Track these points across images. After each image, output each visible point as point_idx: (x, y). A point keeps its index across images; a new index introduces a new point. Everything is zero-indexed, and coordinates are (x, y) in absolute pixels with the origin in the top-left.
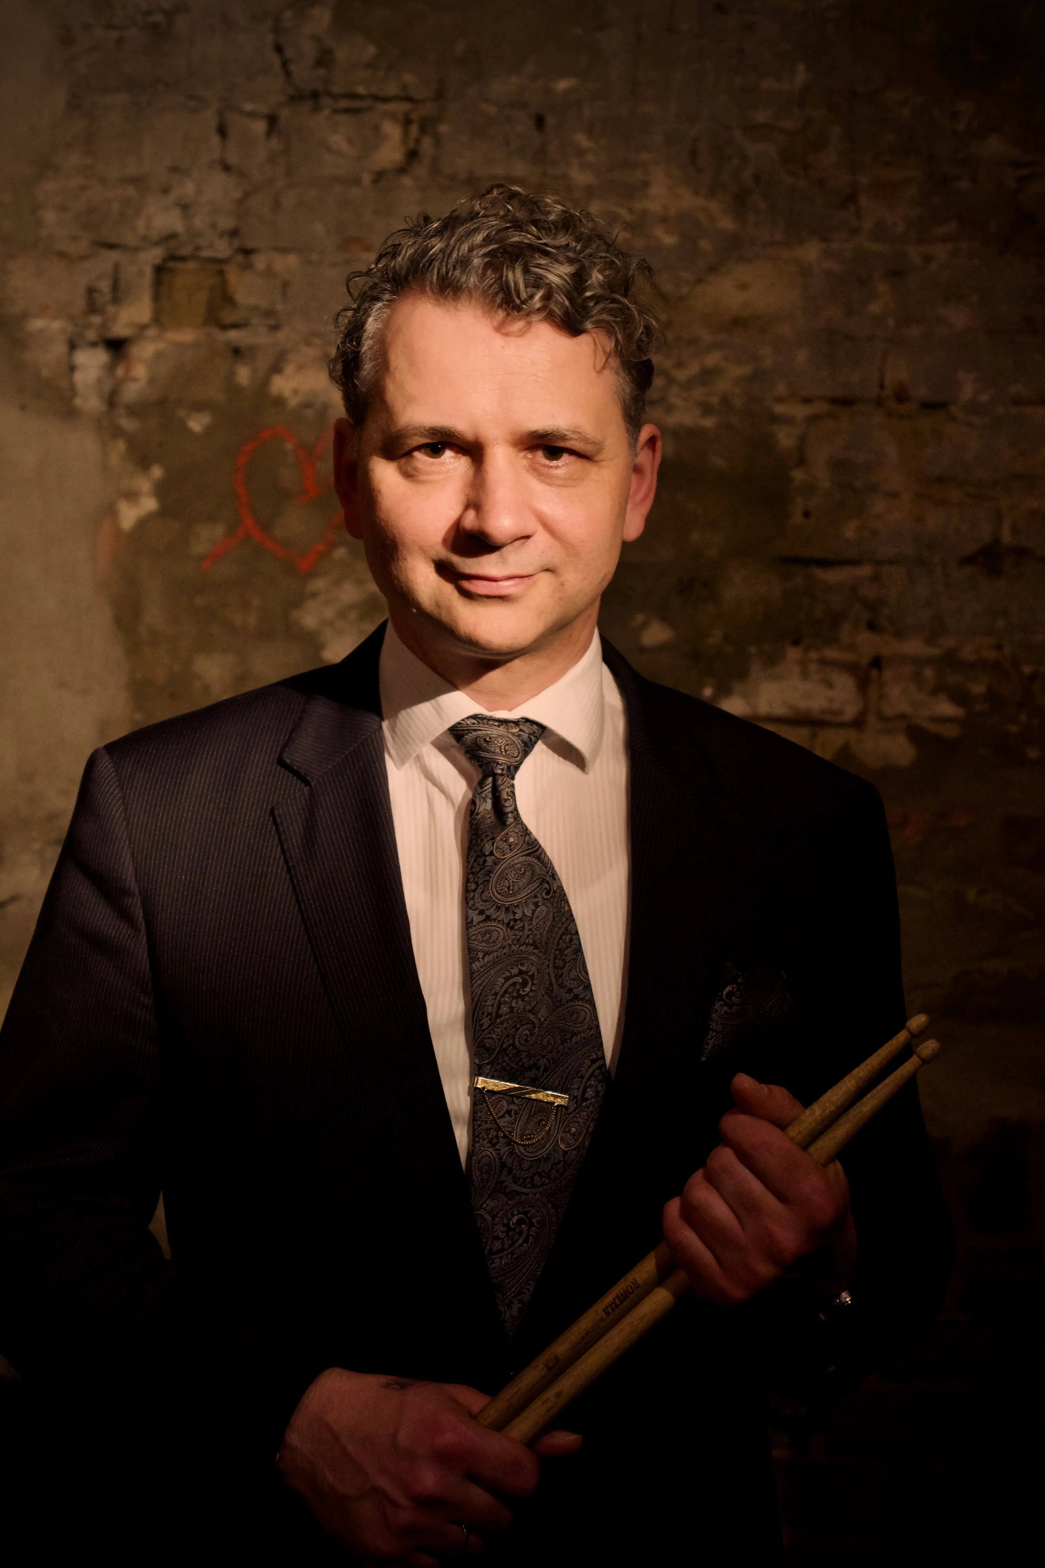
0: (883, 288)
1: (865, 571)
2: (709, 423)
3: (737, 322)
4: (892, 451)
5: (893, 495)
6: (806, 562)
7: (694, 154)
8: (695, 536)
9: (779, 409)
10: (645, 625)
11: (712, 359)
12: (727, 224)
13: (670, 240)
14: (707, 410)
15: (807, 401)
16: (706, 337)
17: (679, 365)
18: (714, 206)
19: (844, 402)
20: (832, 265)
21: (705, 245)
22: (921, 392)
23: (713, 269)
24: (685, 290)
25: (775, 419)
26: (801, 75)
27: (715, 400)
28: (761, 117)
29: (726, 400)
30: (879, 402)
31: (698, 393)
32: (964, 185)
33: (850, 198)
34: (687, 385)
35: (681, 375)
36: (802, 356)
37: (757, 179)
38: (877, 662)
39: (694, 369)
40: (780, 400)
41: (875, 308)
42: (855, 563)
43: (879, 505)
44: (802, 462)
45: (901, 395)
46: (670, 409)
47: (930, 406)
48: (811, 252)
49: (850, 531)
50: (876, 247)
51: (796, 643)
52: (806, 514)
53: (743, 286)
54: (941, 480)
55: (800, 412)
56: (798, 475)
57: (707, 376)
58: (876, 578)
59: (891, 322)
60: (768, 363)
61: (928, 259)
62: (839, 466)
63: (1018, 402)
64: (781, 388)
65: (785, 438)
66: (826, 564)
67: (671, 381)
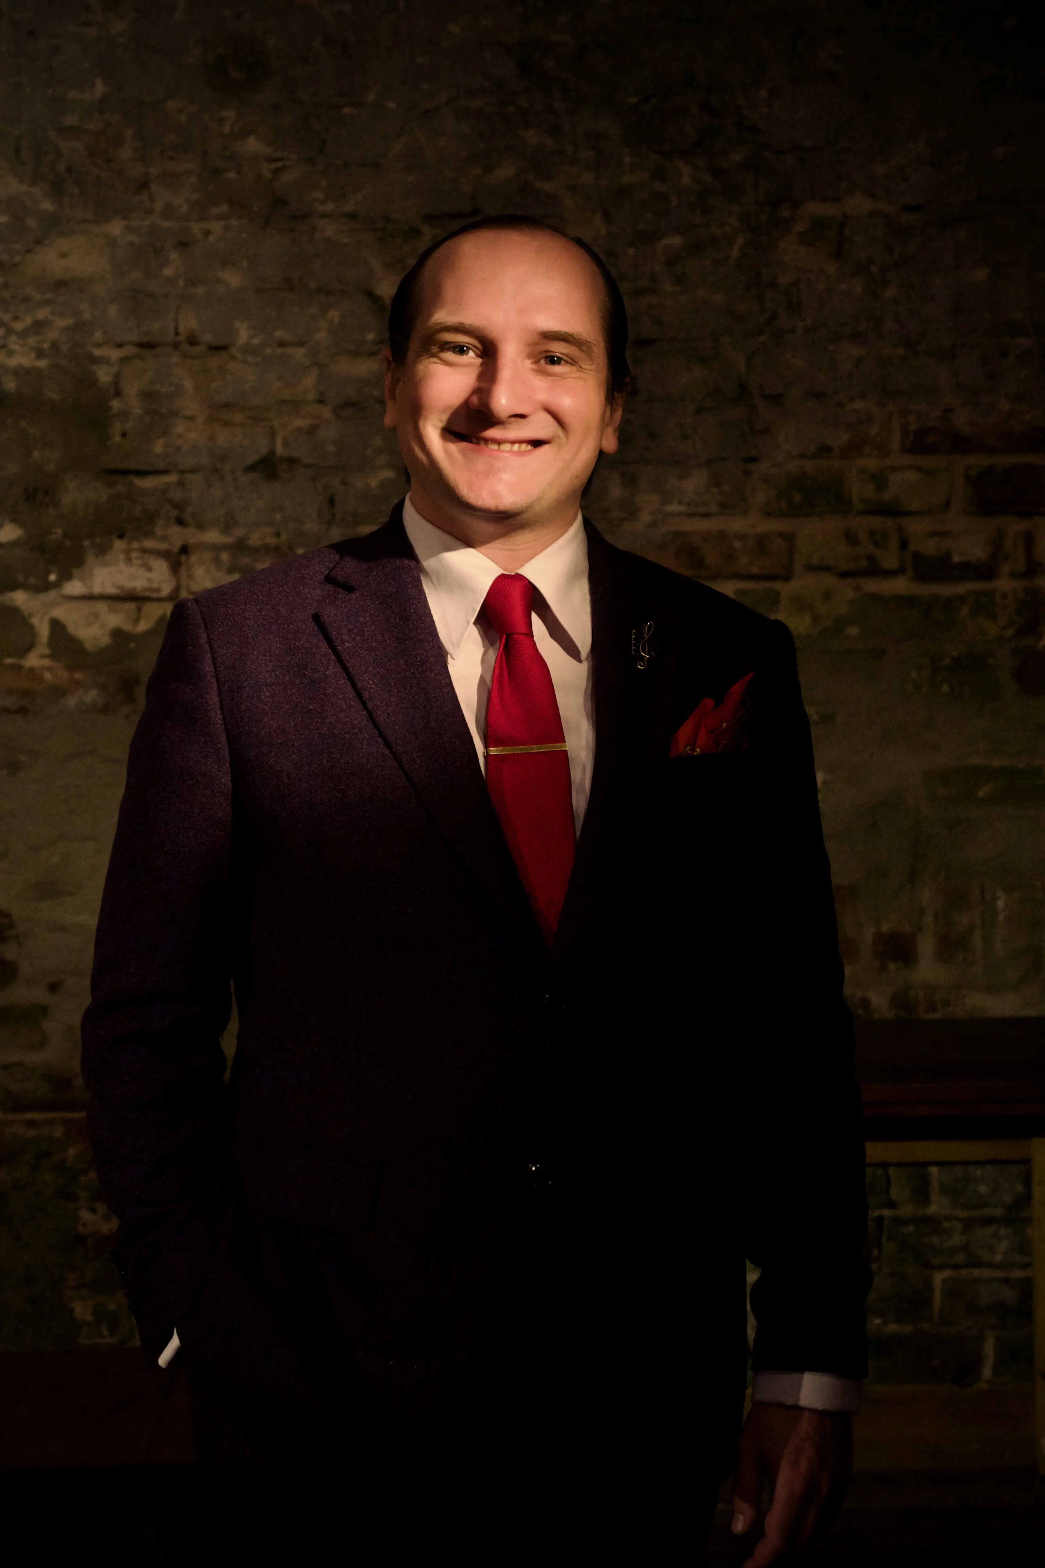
0: (174, 256)
1: (172, 478)
2: (42, 364)
3: (61, 284)
4: (188, 384)
5: (192, 418)
6: (126, 472)
7: (18, 150)
8: (36, 454)
9: (98, 352)
10: (2, 526)
11: (42, 313)
12: (47, 206)
13: (3, 219)
14: (40, 354)
15: (120, 346)
16: (37, 296)
17: (16, 318)
18: (36, 191)
19: (149, 346)
20: (132, 238)
21: (31, 222)
22: (208, 338)
23: (39, 242)
24: (17, 259)
25: (94, 360)
26: (100, 88)
27: (46, 346)
28: (70, 120)
29: (55, 346)
30: (176, 346)
31: (32, 341)
32: (232, 175)
33: (143, 186)
34: (23, 335)
35: (18, 326)
36: (113, 310)
37: (69, 170)
38: (185, 550)
39: (28, 321)
40: (98, 345)
41: (168, 272)
42: (165, 472)
43: (180, 427)
44: (118, 393)
45: (193, 340)
46: (11, 353)
47: (217, 349)
48: (116, 228)
49: (158, 447)
50: (166, 224)
51: (121, 536)
52: (124, 435)
53: (64, 255)
54: (227, 406)
55: (114, 354)
56: (115, 404)
57: (38, 326)
58: (181, 484)
59: (181, 282)
60: (87, 316)
61: (207, 233)
62: (148, 396)
63: (282, 344)
64: (98, 336)
65: (104, 375)
66: (141, 474)
67: (10, 331)
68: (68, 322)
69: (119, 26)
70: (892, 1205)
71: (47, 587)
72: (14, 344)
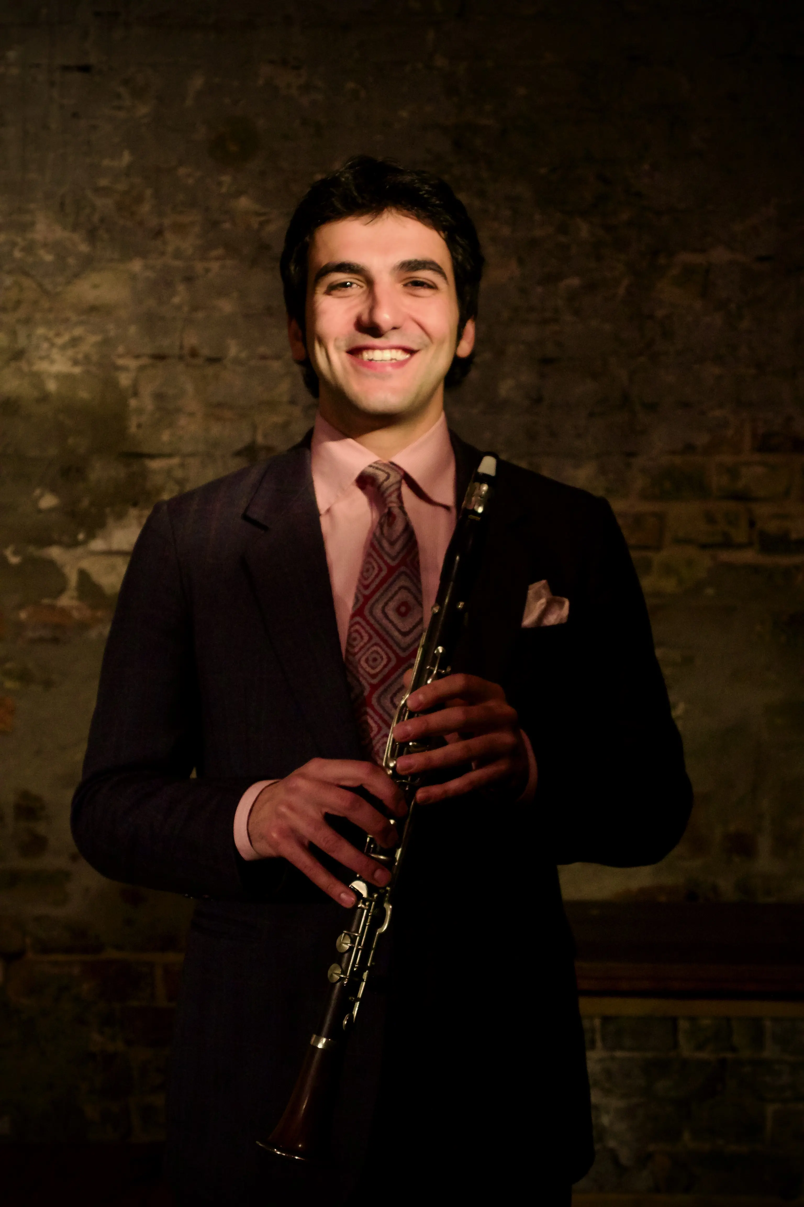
0: (181, 288)
1: (175, 461)
2: (77, 370)
3: (93, 309)
4: (190, 388)
5: (192, 414)
6: (140, 456)
7: (62, 205)
8: (71, 441)
9: (120, 362)
10: (41, 496)
11: (78, 331)
12: (84, 248)
13: (49, 258)
14: (76, 362)
15: (137, 357)
16: (74, 318)
17: (58, 335)
18: (76, 237)
19: (159, 357)
20: (149, 274)
21: (71, 261)
22: (206, 351)
23: (76, 276)
24: (59, 289)
25: (118, 368)
26: (126, 158)
27: (80, 356)
28: (103, 182)
29: (87, 357)
30: (181, 358)
31: (70, 352)
32: (227, 226)
33: (159, 233)
34: (63, 348)
35: (60, 341)
36: (133, 330)
37: (102, 220)
39: (66, 338)
40: (120, 356)
41: (176, 300)
42: (170, 456)
43: (183, 421)
44: (136, 394)
45: (194, 353)
46: (52, 362)
47: (213, 360)
48: (137, 266)
49: (166, 436)
50: (178, 263)
51: (135, 505)
52: (139, 426)
53: (95, 286)
54: (220, 405)
55: (133, 364)
56: (133, 403)
57: (75, 342)
58: (182, 465)
59: (186, 309)
60: (112, 333)
61: (207, 270)
62: (159, 397)
63: (264, 357)
64: (121, 349)
65: (125, 380)
66: (152, 456)
67: (53, 345)
68: (97, 338)
69: (143, 110)
70: (734, 1049)
71: (74, 544)
72: (55, 354)
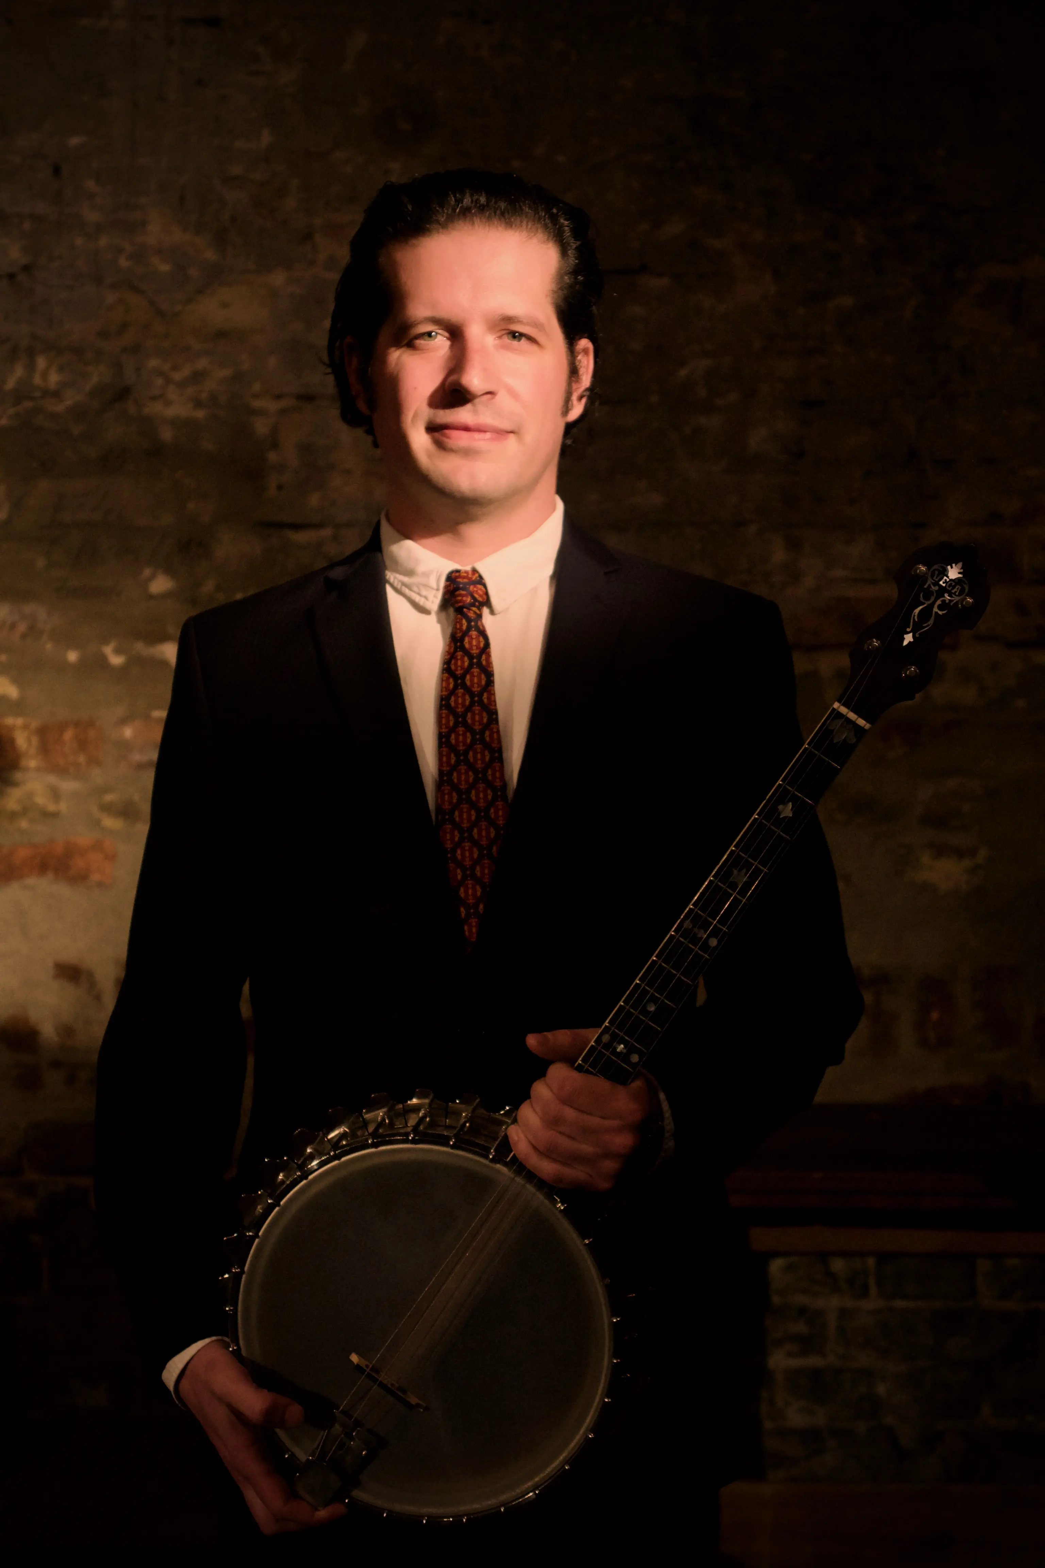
68: (226, 372)
69: (288, 76)
72: (172, 393)
